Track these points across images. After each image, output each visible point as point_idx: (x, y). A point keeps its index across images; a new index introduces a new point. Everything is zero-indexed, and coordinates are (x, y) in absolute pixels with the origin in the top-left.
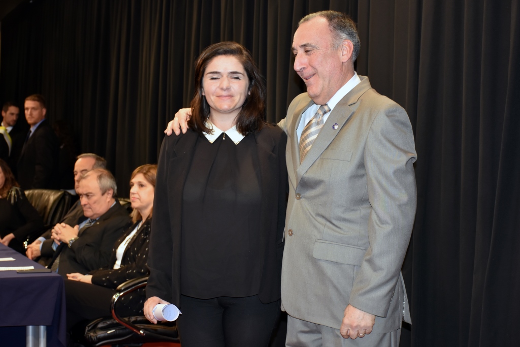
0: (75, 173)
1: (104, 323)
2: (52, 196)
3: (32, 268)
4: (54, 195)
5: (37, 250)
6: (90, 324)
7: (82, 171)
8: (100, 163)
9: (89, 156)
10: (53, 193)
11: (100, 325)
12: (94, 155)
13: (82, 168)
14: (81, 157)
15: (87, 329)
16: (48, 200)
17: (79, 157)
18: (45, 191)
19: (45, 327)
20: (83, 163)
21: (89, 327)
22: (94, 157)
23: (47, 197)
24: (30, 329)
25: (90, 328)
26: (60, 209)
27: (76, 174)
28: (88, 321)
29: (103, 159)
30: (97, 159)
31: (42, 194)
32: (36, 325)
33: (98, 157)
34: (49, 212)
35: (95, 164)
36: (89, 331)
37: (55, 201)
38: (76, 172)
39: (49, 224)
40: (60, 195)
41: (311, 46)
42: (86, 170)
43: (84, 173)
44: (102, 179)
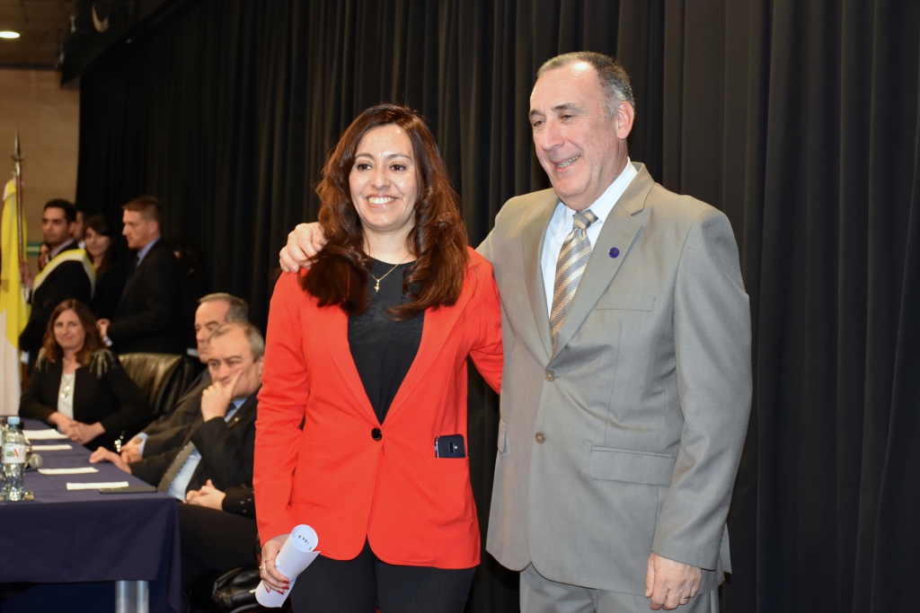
0: (197, 328)
1: (244, 575)
2: (161, 365)
3: (125, 484)
5: (135, 455)
6: (220, 579)
7: (208, 325)
8: (238, 308)
9: (219, 298)
10: (164, 359)
11: (238, 580)
12: (226, 295)
13: (208, 320)
14: (206, 300)
15: (216, 587)
16: (156, 371)
17: (202, 300)
18: (150, 357)
19: (146, 583)
20: (210, 309)
21: (219, 582)
22: (226, 299)
23: (153, 366)
24: (122, 586)
25: (221, 584)
26: (176, 386)
27: (199, 330)
28: (217, 573)
29: (242, 301)
30: (233, 303)
31: (144, 363)
32: (132, 579)
33: (234, 298)
34: (158, 392)
35: (229, 312)
36: (220, 589)
37: (166, 373)
38: (198, 325)
39: (156, 410)
40: (175, 364)
41: (574, 109)
42: (215, 323)
43: (211, 326)
44: (253, 335)
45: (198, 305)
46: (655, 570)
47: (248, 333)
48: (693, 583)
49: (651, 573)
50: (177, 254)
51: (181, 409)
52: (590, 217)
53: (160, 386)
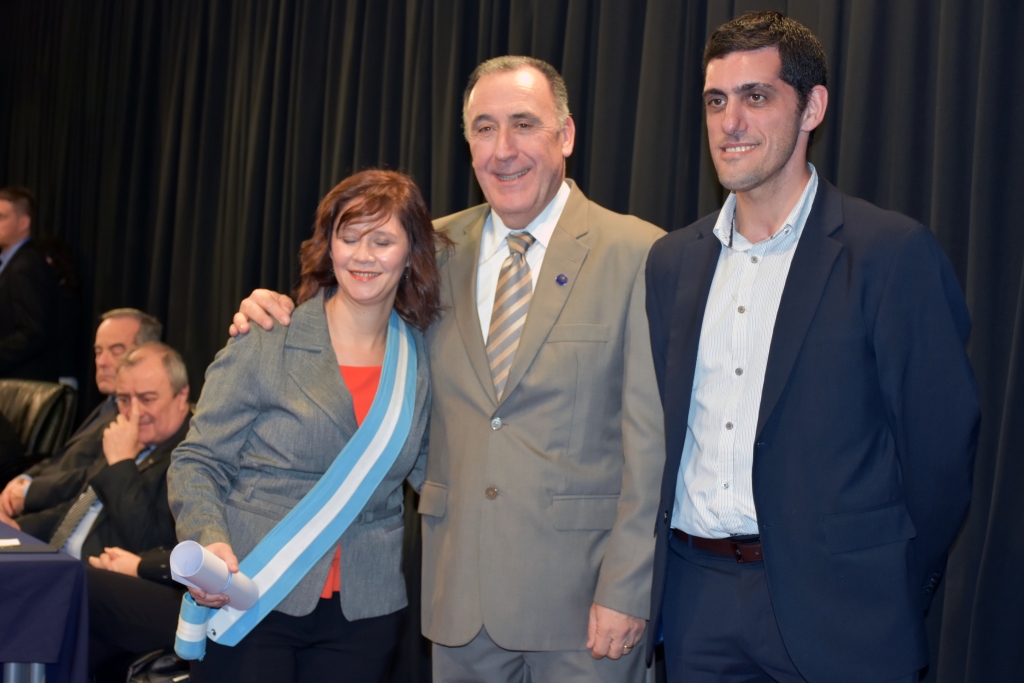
0: (97, 350)
2: (38, 395)
3: (15, 542)
4: (43, 392)
6: (136, 663)
7: (112, 347)
8: (150, 329)
9: (127, 315)
10: (41, 388)
11: (158, 665)
12: (136, 311)
13: (113, 341)
14: (111, 317)
15: (130, 673)
16: (30, 402)
17: (105, 315)
19: (43, 666)
20: (114, 328)
21: (135, 667)
22: (137, 316)
23: (26, 397)
24: (12, 669)
25: (137, 670)
26: (55, 421)
27: (100, 353)
28: (131, 657)
29: (154, 320)
30: (144, 321)
31: (16, 391)
32: (24, 661)
33: (145, 316)
34: (32, 428)
35: (138, 332)
36: (135, 676)
37: (44, 406)
38: (100, 347)
40: (55, 394)
42: (121, 345)
43: (117, 350)
44: (172, 364)
45: (101, 321)
46: (597, 620)
47: (166, 361)
48: (637, 632)
49: (593, 622)
50: (49, 260)
51: (74, 449)
52: (527, 239)
53: (36, 421)
